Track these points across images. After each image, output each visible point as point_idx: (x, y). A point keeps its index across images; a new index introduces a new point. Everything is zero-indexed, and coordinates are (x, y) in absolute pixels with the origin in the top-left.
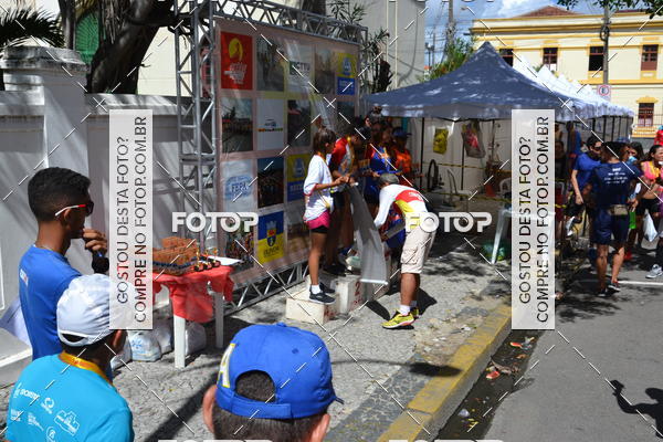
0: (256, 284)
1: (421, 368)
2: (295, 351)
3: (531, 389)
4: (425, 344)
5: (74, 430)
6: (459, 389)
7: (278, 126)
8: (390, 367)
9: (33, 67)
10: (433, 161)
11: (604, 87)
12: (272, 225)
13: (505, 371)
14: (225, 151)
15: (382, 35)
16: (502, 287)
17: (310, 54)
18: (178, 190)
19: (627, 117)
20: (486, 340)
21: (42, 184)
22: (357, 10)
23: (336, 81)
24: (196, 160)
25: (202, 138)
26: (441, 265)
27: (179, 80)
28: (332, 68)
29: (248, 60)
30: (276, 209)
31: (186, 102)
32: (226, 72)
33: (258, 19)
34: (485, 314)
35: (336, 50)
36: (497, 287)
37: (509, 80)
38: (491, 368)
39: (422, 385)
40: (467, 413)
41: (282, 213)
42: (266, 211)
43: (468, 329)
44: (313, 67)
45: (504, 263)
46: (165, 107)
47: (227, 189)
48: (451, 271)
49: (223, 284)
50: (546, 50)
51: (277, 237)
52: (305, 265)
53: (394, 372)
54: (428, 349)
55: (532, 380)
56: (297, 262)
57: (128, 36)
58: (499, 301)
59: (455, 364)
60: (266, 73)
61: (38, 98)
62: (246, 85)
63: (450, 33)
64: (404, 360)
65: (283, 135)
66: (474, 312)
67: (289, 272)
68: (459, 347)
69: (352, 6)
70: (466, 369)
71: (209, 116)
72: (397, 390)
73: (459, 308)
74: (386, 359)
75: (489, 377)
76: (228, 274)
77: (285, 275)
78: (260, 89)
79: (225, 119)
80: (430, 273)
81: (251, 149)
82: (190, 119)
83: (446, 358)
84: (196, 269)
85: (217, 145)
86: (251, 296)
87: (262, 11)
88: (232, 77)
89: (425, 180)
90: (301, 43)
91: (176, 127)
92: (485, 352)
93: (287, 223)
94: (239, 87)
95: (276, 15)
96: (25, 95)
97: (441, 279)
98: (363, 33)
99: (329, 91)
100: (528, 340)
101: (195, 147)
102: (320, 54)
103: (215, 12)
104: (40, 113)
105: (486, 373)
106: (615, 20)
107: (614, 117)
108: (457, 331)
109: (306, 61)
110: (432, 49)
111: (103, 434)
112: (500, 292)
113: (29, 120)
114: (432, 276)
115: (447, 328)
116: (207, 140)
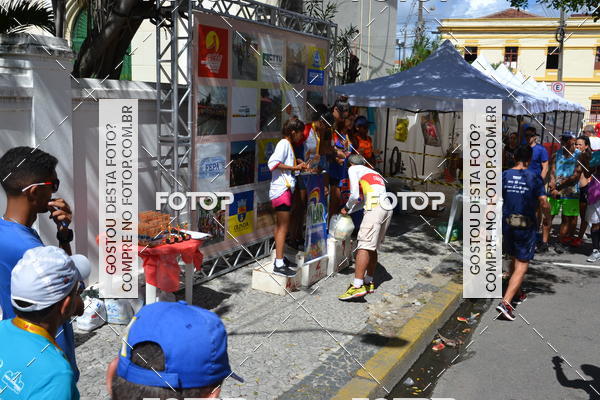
0: (227, 256)
1: (372, 339)
2: (189, 326)
3: (473, 361)
4: (378, 316)
5: (19, 389)
6: (406, 358)
7: (252, 112)
8: (344, 337)
9: (24, 52)
10: (396, 148)
11: (558, 85)
12: (242, 203)
13: (450, 344)
14: (200, 134)
15: (352, 31)
16: (453, 266)
17: (283, 47)
18: (156, 168)
19: (578, 113)
20: (434, 315)
21: (11, 161)
22: (330, 8)
23: (307, 72)
24: (172, 142)
25: (179, 122)
26: (398, 244)
27: (160, 67)
28: (303, 60)
29: (223, 51)
30: (247, 188)
31: (166, 88)
32: (203, 62)
33: (235, 14)
34: (435, 290)
35: (307, 44)
36: (448, 265)
37: (467, 75)
38: (437, 341)
39: (371, 355)
40: (412, 382)
41: (252, 192)
42: (238, 189)
43: (418, 303)
44: (284, 59)
45: (457, 243)
46: (147, 93)
47: (201, 169)
48: (407, 250)
49: (193, 256)
50: (508, 49)
51: (248, 213)
52: (272, 240)
53: (346, 341)
54: (379, 321)
55: (473, 353)
56: (265, 238)
57: (113, 26)
58: (450, 278)
59: (403, 335)
60: (240, 63)
61: (27, 80)
62: (222, 74)
63: (419, 31)
64: (357, 330)
65: (256, 120)
66: (425, 288)
67: (257, 246)
68: (408, 320)
69: (326, 3)
70: (414, 340)
71: (186, 101)
72: (348, 358)
73: (411, 283)
74: (341, 329)
75: (435, 349)
76: (197, 247)
77: (253, 249)
78: (234, 77)
79: (201, 104)
80: (388, 251)
81: (225, 132)
82: (168, 104)
83: (396, 329)
84: (168, 242)
85: (193, 127)
86: (221, 266)
87: (238, 7)
88: (209, 67)
89: (388, 165)
90: (274, 37)
91: (155, 111)
92: (433, 325)
93: (257, 201)
94: (215, 76)
95: (251, 10)
96: (14, 78)
97: (397, 256)
98: (333, 29)
99: (300, 82)
100: (474, 316)
101: (172, 129)
102: (291, 47)
103: (193, 7)
104: (30, 94)
105: (432, 344)
106: (570, 23)
107: (565, 112)
108: (408, 306)
109: (279, 54)
110: (403, 45)
111: (46, 393)
112: (450, 271)
113: (18, 101)
114: (389, 254)
115: (400, 302)
116: (183, 123)
